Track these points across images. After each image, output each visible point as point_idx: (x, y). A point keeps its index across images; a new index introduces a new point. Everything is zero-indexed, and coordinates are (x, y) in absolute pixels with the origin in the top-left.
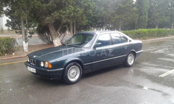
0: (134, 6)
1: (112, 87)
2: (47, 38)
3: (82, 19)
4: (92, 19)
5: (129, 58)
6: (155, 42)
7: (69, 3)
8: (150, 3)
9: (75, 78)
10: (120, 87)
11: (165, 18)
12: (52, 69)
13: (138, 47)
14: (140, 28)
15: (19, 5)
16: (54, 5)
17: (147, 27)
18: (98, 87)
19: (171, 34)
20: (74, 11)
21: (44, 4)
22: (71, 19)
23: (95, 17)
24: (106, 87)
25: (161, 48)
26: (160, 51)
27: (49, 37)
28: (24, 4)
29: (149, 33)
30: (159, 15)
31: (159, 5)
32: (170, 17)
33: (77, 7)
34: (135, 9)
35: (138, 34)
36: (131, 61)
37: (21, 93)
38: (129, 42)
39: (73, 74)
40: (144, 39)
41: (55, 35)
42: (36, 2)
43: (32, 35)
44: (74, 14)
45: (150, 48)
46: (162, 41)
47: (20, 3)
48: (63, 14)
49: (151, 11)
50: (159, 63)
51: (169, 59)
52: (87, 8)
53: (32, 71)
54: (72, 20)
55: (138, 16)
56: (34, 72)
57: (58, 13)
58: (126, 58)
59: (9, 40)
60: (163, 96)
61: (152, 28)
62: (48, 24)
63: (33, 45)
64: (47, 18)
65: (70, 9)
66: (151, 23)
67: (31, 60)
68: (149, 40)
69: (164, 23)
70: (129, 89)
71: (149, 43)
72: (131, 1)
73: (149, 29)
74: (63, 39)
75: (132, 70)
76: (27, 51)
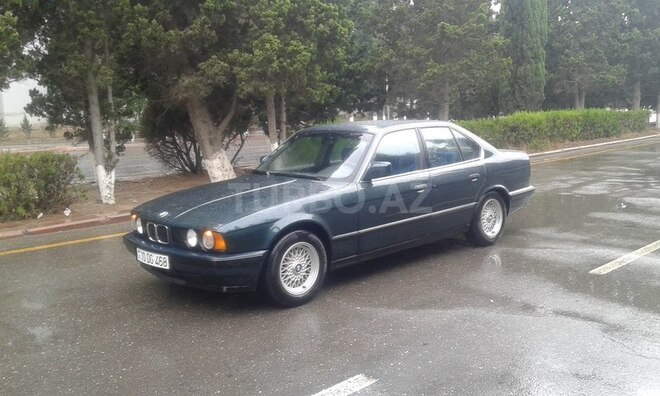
0: (494, 28)
1: (433, 311)
2: (180, 152)
3: (311, 83)
4: (343, 79)
5: (487, 213)
6: (576, 160)
7: (262, 26)
8: (553, 15)
9: (304, 285)
10: (459, 311)
11: (608, 71)
12: (228, 252)
13: (516, 173)
14: (518, 107)
15: (82, 34)
16: (208, 31)
17: (545, 106)
18: (384, 313)
19: (633, 130)
20: (281, 54)
21: (172, 32)
22: (270, 80)
23: (351, 71)
24: (410, 312)
25: (598, 179)
26: (595, 189)
27: (188, 150)
28: (102, 31)
29: (552, 124)
30: (588, 60)
31: (584, 24)
32: (627, 66)
33: (293, 38)
34: (498, 39)
35: (513, 129)
36: (491, 224)
37: (124, 340)
38: (485, 157)
39: (296, 271)
40: (536, 148)
41: (211, 142)
42: (142, 23)
43: (125, 142)
44: (281, 62)
45: (558, 178)
46: (599, 155)
47: (87, 29)
48: (242, 65)
49: (556, 44)
50: (589, 231)
51: (626, 214)
52: (326, 41)
53: (156, 265)
54: (275, 87)
55: (509, 64)
56: (163, 267)
57: (224, 61)
58: (476, 215)
59: (53, 161)
60: (606, 335)
61: (564, 108)
62: (186, 100)
63: (126, 178)
64: (183, 81)
65: (268, 46)
66: (558, 88)
67: (151, 227)
68: (555, 153)
69: (605, 87)
70: (491, 315)
71: (553, 164)
72: (482, 12)
73: (552, 113)
74: (239, 156)
75: (495, 256)
76: (112, 202)
